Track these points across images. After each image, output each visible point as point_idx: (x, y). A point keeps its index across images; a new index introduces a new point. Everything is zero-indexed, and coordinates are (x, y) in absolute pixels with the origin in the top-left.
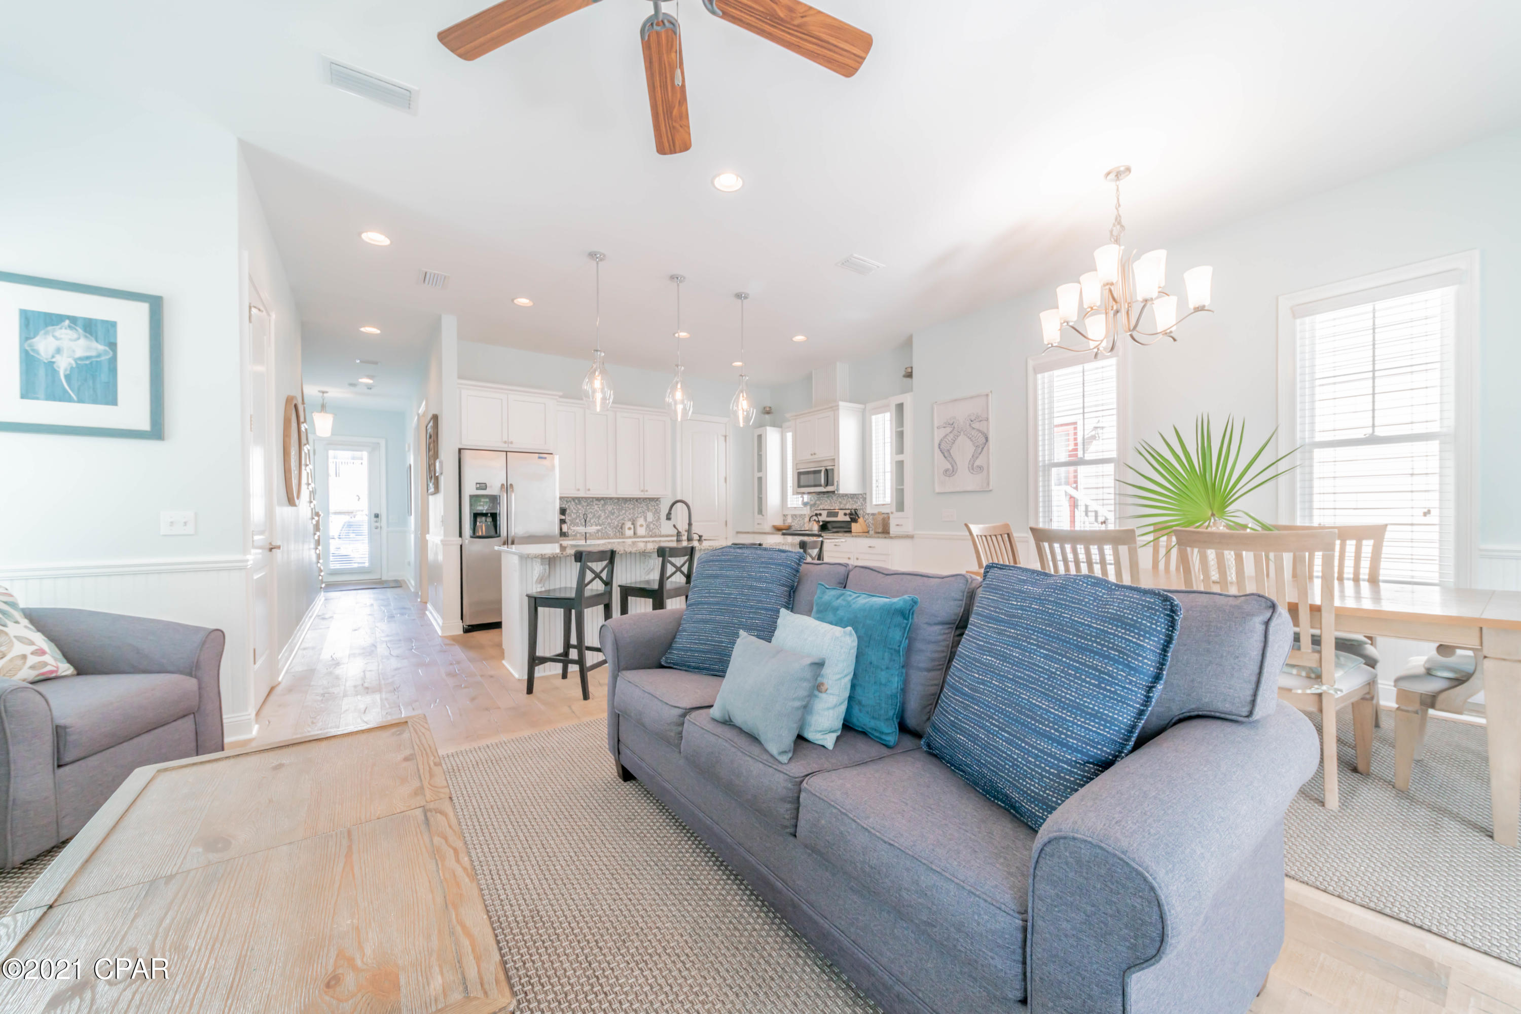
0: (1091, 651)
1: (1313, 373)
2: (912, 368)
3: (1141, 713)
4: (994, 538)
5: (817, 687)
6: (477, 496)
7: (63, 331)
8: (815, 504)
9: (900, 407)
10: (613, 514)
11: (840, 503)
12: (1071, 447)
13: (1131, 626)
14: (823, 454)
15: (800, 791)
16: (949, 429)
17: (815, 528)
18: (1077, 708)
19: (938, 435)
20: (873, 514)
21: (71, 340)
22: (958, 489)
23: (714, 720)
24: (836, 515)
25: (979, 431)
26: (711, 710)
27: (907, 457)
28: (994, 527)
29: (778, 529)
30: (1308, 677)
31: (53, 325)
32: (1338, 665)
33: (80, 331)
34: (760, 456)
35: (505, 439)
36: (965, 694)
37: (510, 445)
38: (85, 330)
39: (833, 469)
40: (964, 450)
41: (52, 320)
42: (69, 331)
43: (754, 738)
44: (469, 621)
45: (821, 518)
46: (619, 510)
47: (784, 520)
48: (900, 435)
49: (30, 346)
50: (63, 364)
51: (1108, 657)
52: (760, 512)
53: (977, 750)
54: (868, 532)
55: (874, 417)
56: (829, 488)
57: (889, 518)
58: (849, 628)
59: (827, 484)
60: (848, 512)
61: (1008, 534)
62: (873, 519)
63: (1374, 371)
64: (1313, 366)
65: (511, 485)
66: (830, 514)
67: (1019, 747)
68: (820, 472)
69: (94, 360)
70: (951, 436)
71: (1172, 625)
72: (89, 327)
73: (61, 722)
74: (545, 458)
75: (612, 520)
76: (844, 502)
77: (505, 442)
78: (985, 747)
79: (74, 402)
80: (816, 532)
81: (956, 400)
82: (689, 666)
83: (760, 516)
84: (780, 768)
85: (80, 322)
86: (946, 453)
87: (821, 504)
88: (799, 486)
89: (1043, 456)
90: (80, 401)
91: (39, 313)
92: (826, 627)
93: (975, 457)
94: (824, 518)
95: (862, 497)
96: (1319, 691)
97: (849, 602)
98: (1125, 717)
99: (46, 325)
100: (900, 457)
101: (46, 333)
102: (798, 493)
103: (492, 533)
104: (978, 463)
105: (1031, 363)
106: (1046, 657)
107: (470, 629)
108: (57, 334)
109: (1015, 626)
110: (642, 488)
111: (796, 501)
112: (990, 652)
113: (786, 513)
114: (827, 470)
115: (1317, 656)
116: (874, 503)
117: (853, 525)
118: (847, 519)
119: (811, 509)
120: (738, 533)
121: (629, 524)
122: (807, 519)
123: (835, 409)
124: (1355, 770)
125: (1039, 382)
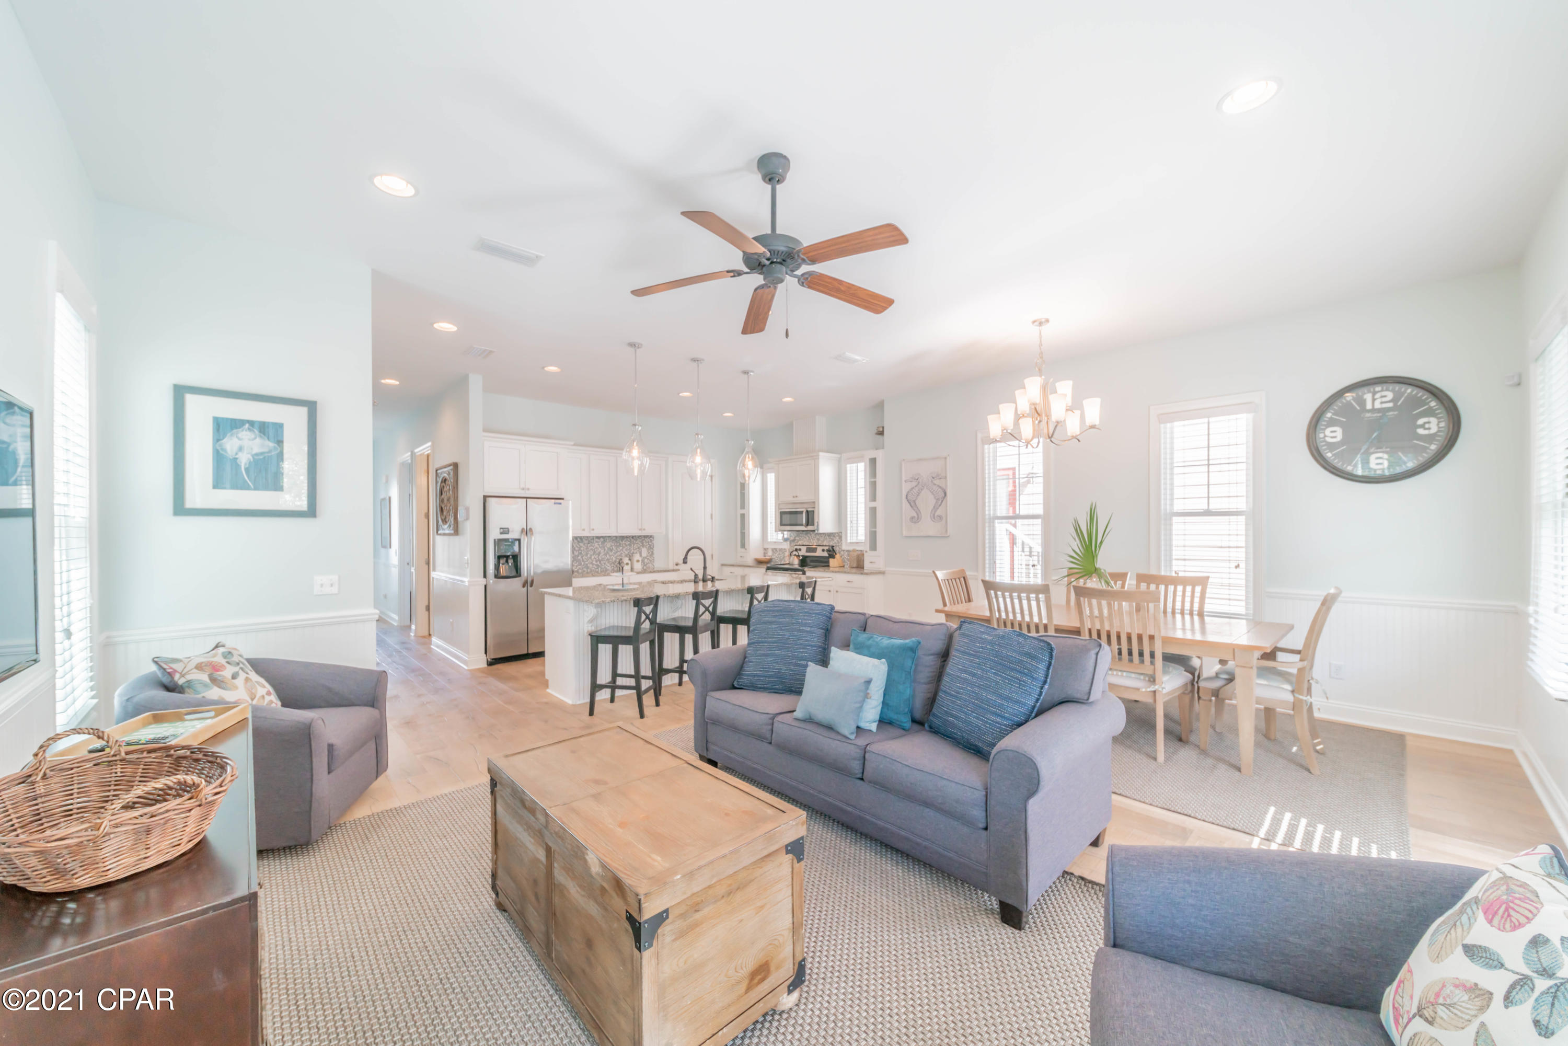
0: (1016, 670)
1: (1172, 464)
2: (883, 427)
3: (1038, 700)
4: (954, 581)
5: (867, 696)
6: (500, 540)
7: (244, 433)
8: (794, 540)
9: (873, 461)
10: (611, 550)
11: (818, 540)
12: (1011, 488)
13: (1033, 657)
14: (804, 496)
15: (865, 752)
16: (914, 484)
17: (796, 562)
18: (1008, 699)
19: (906, 488)
20: (848, 551)
21: (249, 440)
22: (922, 534)
23: (797, 719)
24: (814, 550)
25: (938, 486)
26: (795, 713)
27: (879, 504)
28: (954, 573)
29: (760, 562)
30: (1149, 681)
31: (237, 428)
32: (1165, 672)
33: (256, 432)
34: (743, 495)
35: (523, 486)
36: (952, 695)
37: (527, 492)
38: (260, 432)
39: (813, 511)
40: (927, 501)
41: (236, 424)
42: (248, 433)
43: (830, 728)
44: (492, 655)
45: (801, 553)
46: (617, 547)
47: (765, 553)
48: (873, 485)
49: (220, 446)
50: (244, 459)
51: (1024, 673)
52: (743, 545)
53: (960, 724)
54: (844, 566)
55: (848, 466)
56: (810, 528)
57: (863, 555)
58: (884, 660)
59: (807, 524)
60: (827, 548)
61: (964, 578)
62: (848, 555)
63: (1208, 465)
64: (1172, 459)
65: (531, 529)
66: (809, 550)
67: (982, 720)
68: (801, 512)
69: (266, 455)
70: (917, 489)
71: (1051, 657)
72: (263, 428)
73: (331, 741)
74: (560, 504)
75: (610, 556)
76: (822, 539)
77: (523, 489)
78: (965, 722)
79: (252, 489)
80: (797, 566)
81: (920, 460)
82: (757, 687)
83: (743, 550)
84: (850, 742)
85: (256, 425)
86: (912, 504)
87: (800, 540)
88: (782, 524)
89: (989, 511)
90: (256, 489)
91: (227, 419)
92: (866, 659)
93: (935, 508)
94: (803, 552)
95: (839, 535)
96: (1153, 689)
97: (877, 642)
98: (1030, 702)
99: (232, 429)
100: (873, 504)
101: (232, 435)
102: (780, 530)
103: (514, 573)
104: (938, 513)
105: (979, 436)
106: (995, 674)
107: (493, 662)
108: (240, 435)
109: (978, 657)
110: (640, 527)
111: (776, 536)
112: (966, 672)
113: (766, 546)
114: (807, 512)
115: (1152, 667)
116: (849, 541)
117: (831, 560)
118: (826, 554)
119: (790, 543)
120: (723, 565)
121: (626, 560)
122: (787, 554)
123: (816, 458)
124: (1180, 740)
125: (986, 451)
